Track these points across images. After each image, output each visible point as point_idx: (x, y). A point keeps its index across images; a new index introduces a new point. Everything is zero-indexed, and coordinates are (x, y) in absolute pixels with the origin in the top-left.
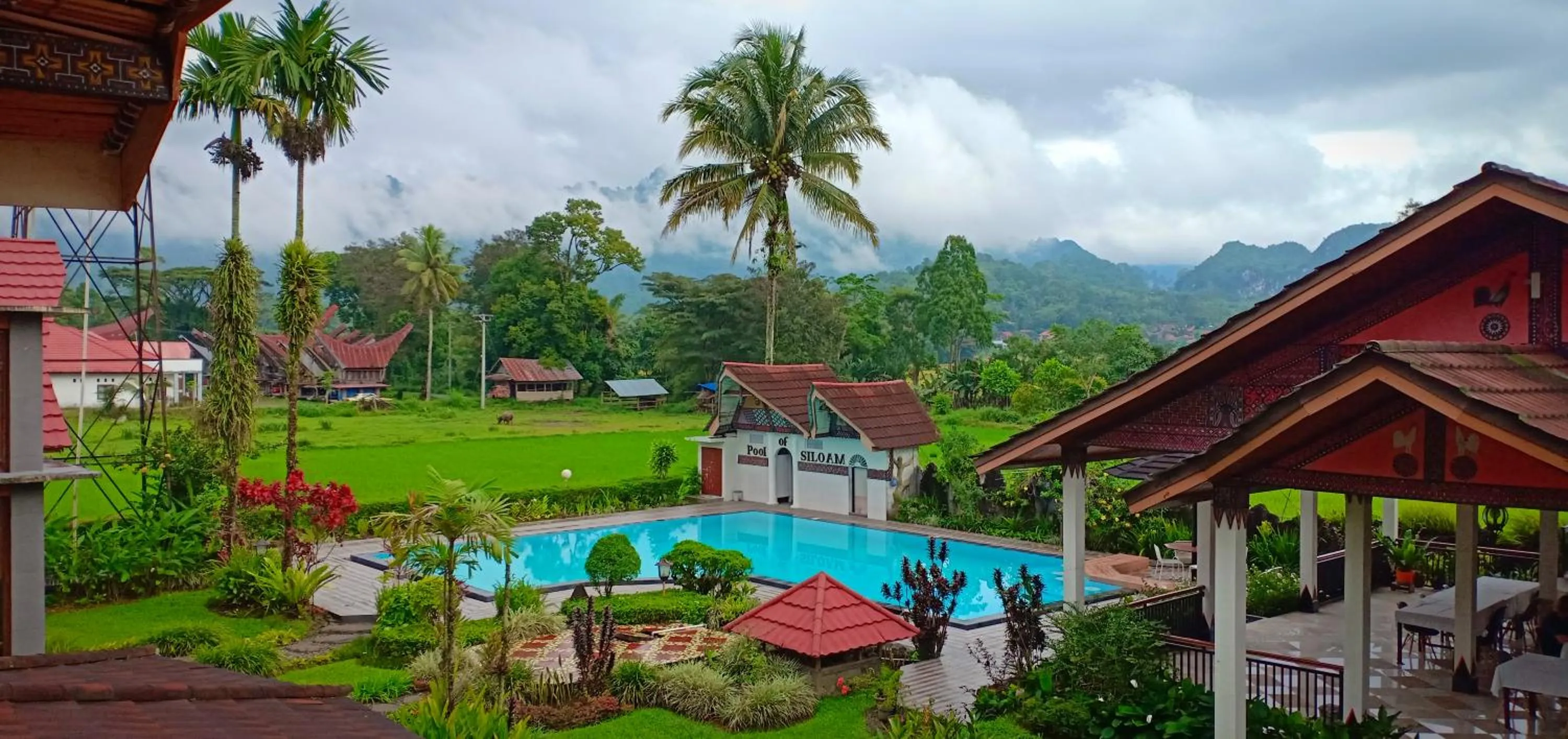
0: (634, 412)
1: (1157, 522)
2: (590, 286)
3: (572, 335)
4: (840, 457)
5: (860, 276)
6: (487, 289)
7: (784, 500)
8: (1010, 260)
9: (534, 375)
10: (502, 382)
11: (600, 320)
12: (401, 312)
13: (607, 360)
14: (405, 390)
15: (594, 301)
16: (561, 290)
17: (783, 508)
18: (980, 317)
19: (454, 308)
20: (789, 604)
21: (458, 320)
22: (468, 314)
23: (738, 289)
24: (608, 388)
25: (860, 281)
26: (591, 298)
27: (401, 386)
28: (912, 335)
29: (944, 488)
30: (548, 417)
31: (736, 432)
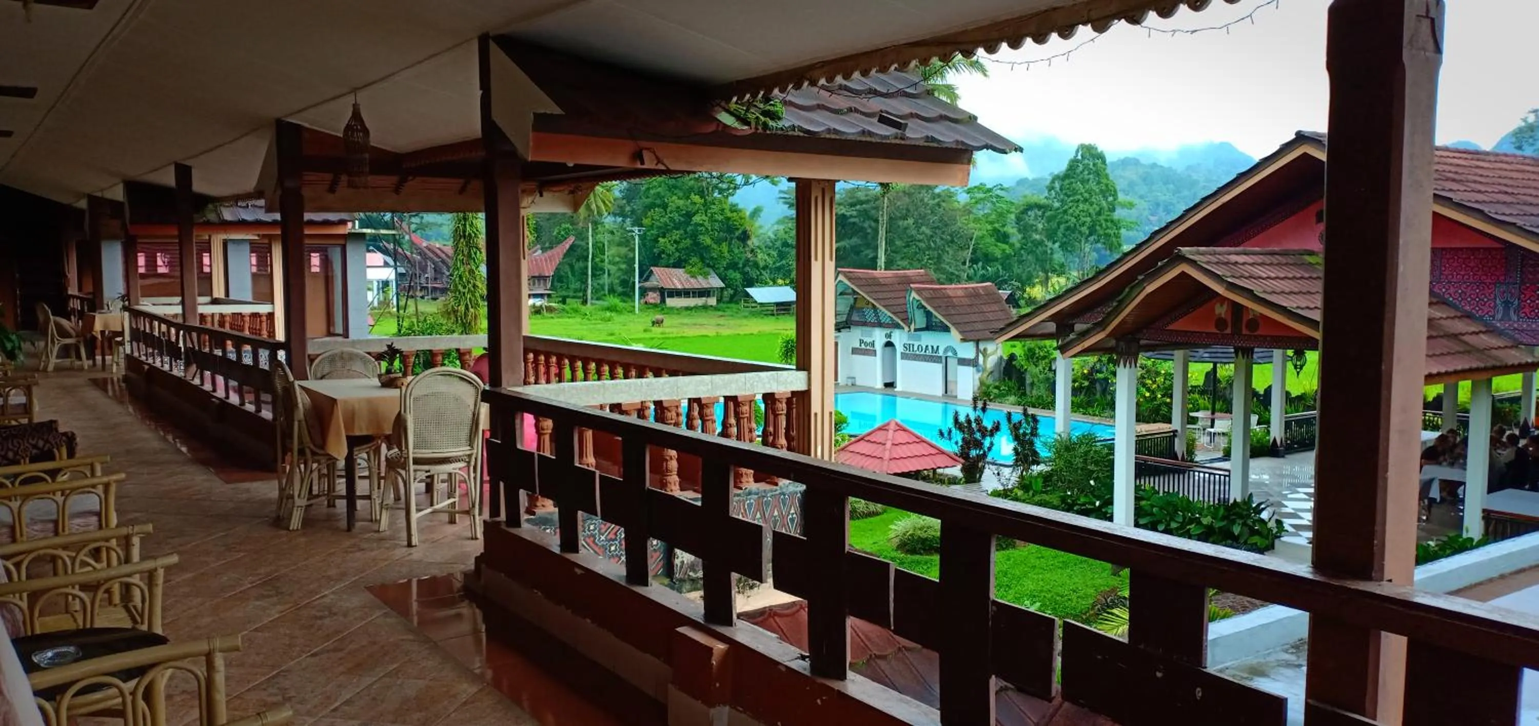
0: (771, 317)
1: (1193, 398)
2: (731, 199)
3: (715, 246)
4: (935, 348)
5: (989, 186)
6: (638, 205)
7: (890, 385)
8: (1159, 164)
9: (681, 283)
10: (653, 289)
11: (740, 231)
12: (563, 226)
13: (747, 269)
14: (568, 297)
15: (735, 214)
16: (705, 205)
17: (889, 390)
18: (1109, 224)
19: (609, 221)
20: (868, 441)
21: (612, 233)
22: (622, 227)
23: (867, 202)
24: (748, 295)
25: (990, 190)
26: (732, 211)
27: (564, 293)
28: (1041, 243)
29: (1023, 373)
30: (694, 321)
31: (849, 328)
